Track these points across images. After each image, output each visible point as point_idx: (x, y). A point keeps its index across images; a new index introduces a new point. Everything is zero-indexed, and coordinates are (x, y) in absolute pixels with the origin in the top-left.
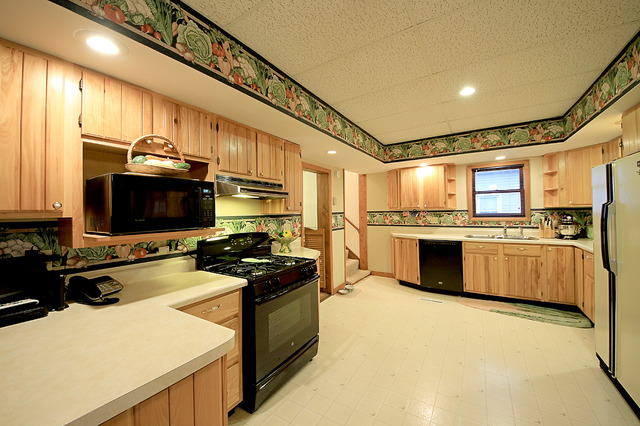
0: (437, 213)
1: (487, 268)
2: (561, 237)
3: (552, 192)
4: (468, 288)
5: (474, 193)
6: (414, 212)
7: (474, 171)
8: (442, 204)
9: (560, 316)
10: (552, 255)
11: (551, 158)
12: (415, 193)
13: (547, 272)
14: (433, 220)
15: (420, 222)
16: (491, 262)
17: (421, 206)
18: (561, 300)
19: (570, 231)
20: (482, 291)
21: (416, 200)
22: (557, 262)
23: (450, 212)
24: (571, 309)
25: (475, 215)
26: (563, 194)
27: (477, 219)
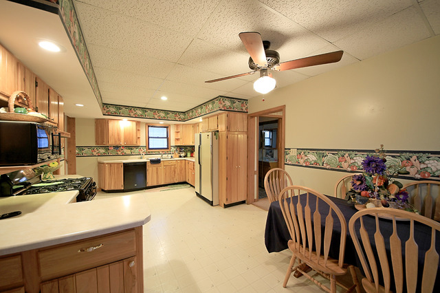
0: (130, 148)
1: (157, 173)
2: (180, 157)
3: (178, 139)
4: (149, 184)
5: (149, 138)
6: (117, 147)
7: (149, 126)
8: (135, 143)
9: (182, 186)
10: (179, 164)
11: (177, 126)
12: (119, 135)
13: (178, 171)
14: (128, 152)
15: (119, 153)
16: (159, 170)
17: (122, 143)
18: (182, 181)
19: (183, 154)
20: (155, 184)
21: (119, 140)
22: (181, 166)
23: (137, 147)
24: (185, 183)
25: (149, 149)
26: (181, 140)
27: (150, 150)
